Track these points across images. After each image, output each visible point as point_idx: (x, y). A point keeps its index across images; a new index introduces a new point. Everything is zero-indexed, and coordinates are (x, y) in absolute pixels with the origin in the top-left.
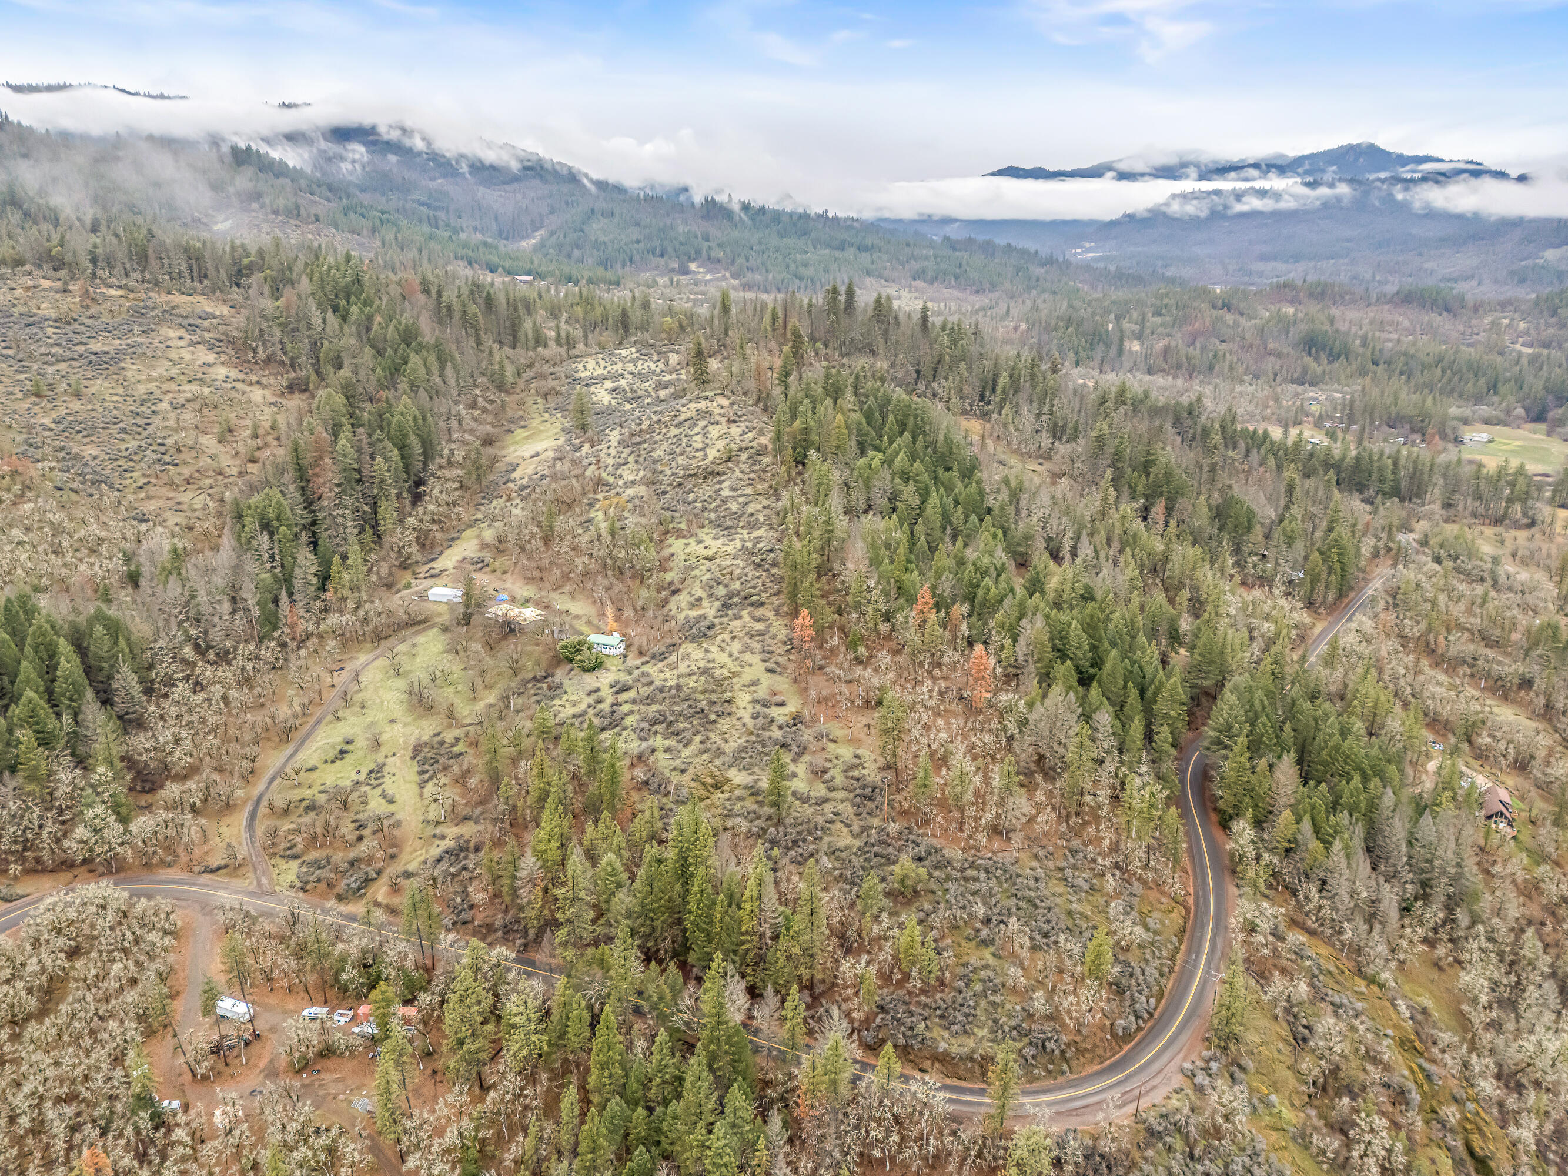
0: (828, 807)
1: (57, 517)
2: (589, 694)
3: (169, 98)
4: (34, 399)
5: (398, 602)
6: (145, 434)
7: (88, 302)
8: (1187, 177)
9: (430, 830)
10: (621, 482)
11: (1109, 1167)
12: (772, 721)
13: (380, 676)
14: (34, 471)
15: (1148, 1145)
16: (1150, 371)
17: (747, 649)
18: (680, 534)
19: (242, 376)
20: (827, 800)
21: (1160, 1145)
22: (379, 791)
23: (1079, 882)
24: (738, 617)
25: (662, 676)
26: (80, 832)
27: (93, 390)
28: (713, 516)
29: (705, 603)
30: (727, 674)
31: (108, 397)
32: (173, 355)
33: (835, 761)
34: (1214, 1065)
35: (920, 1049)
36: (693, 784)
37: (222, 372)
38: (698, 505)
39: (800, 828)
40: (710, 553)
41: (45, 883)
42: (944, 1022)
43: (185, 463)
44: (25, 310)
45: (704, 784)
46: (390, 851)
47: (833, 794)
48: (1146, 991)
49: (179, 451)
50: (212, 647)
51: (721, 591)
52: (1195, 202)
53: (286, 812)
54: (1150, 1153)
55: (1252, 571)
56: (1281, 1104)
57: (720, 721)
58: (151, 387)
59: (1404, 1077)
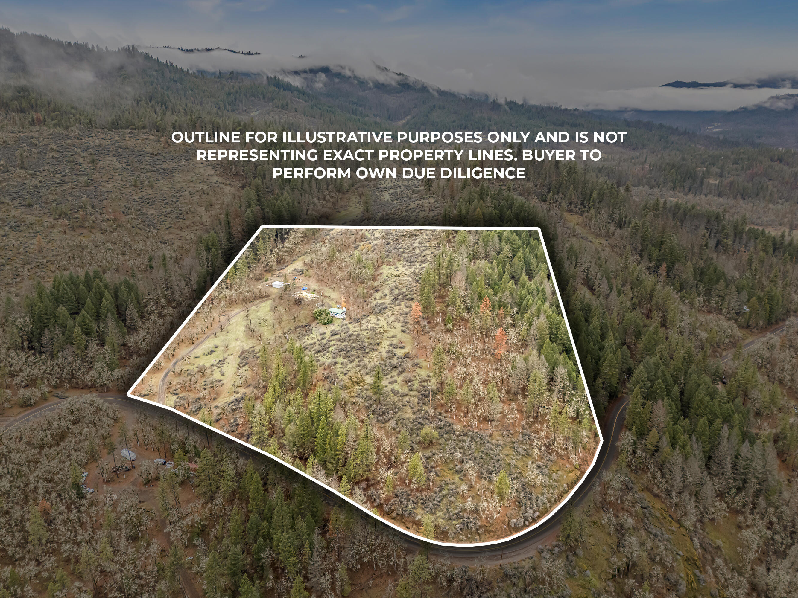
0: (406, 399)
1: (126, 239)
2: (321, 335)
3: (252, 54)
4: (133, 188)
5: (260, 287)
6: (175, 205)
7: (167, 146)
8: (784, 86)
9: (234, 389)
10: (373, 238)
11: (477, 587)
12: (395, 355)
13: (241, 319)
14: (124, 219)
15: (502, 581)
16: (720, 195)
17: (397, 320)
18: (389, 264)
19: (223, 181)
20: (407, 395)
21: (509, 582)
22: (220, 369)
23: (521, 450)
24: (399, 305)
25: (354, 329)
26: (93, 373)
27: (158, 185)
28: (406, 255)
29: (387, 297)
30: (382, 330)
31: (164, 189)
32: (197, 171)
33: (417, 377)
34: (557, 550)
35: (408, 517)
36: (347, 381)
37: (215, 178)
38: (402, 250)
39: (387, 407)
40: (398, 273)
41: (78, 392)
42: (423, 506)
43: (189, 219)
44: (139, 149)
45: (352, 381)
46: (214, 396)
47: (410, 393)
48: (535, 508)
49: (187, 213)
50: (175, 301)
51: (396, 292)
52: (784, 101)
53: (180, 374)
54: (501, 585)
55: (714, 305)
56: (593, 576)
57: (371, 353)
58: (183, 184)
59: (681, 577)
